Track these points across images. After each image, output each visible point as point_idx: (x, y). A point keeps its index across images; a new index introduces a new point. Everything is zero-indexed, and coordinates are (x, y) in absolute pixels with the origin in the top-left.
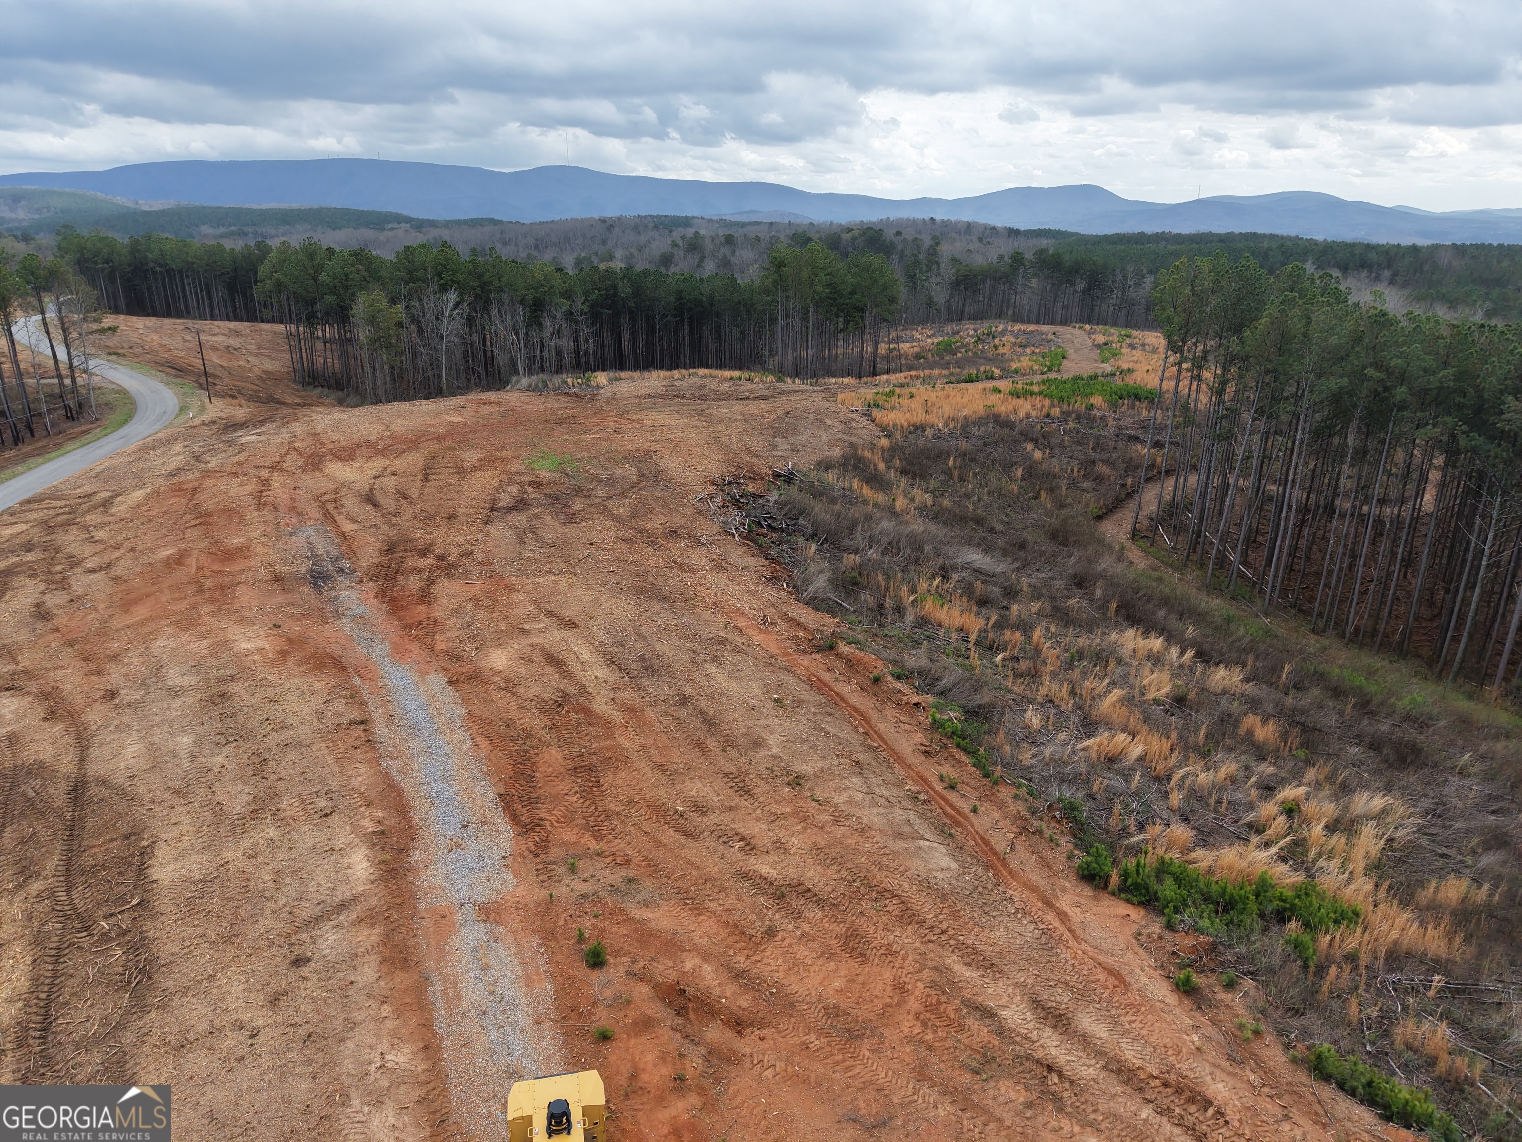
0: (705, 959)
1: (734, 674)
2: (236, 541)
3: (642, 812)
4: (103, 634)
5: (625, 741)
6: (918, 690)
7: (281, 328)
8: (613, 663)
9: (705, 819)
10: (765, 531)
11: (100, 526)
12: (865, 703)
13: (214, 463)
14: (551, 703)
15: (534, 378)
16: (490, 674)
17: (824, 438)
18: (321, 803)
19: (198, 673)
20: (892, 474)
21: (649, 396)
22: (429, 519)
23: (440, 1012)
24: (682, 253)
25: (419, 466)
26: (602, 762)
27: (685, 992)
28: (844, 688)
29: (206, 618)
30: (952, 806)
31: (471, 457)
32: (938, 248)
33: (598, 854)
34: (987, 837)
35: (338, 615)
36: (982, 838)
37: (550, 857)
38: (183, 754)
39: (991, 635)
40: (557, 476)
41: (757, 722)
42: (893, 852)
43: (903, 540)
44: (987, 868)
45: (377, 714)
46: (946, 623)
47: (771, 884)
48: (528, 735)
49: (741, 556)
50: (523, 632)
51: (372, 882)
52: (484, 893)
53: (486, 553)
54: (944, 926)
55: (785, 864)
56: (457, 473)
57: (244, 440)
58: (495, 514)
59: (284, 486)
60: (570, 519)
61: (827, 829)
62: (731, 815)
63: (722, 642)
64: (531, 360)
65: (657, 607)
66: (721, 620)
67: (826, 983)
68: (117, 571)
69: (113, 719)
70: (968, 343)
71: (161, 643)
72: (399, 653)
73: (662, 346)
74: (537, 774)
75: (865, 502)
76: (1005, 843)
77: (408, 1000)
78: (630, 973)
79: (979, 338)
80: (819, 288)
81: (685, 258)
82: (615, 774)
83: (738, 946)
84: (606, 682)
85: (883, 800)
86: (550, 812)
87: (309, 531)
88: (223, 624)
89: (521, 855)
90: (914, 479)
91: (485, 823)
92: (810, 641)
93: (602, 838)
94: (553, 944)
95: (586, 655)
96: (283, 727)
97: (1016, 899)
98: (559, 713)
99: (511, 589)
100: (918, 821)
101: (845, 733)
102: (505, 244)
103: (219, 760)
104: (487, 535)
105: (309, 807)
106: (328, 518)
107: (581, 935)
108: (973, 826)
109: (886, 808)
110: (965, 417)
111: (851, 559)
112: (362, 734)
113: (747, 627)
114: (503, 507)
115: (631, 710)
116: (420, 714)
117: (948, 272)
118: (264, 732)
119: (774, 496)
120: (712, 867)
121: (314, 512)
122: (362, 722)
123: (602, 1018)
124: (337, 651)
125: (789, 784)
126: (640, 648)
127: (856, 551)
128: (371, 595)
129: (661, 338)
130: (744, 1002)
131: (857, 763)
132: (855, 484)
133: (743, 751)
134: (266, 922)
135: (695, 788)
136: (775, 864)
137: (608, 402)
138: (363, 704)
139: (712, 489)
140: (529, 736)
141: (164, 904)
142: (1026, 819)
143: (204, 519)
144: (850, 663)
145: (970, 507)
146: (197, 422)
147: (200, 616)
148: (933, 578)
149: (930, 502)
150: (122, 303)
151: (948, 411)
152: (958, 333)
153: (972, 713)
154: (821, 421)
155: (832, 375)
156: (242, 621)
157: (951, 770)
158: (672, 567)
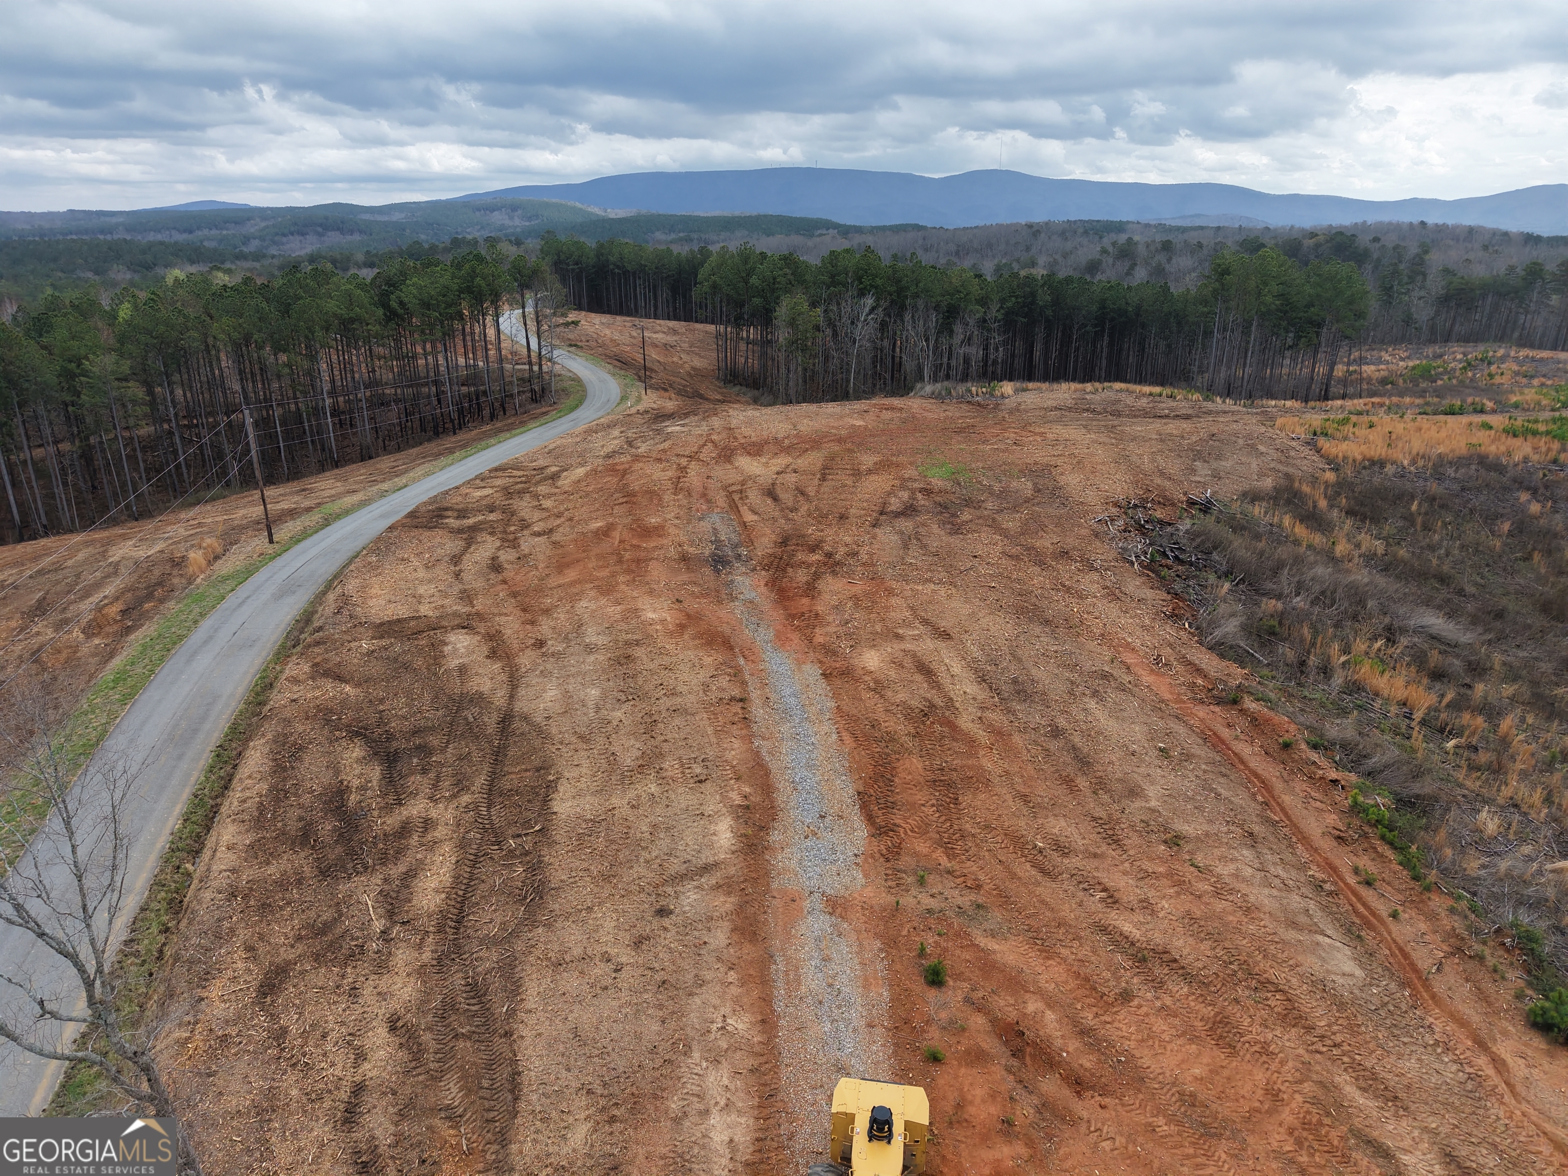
0: (1049, 1006)
1: (1116, 712)
2: (654, 520)
3: (999, 839)
4: (540, 590)
5: (988, 763)
6: (1338, 765)
7: (711, 328)
8: (984, 681)
9: (1066, 861)
10: (1170, 562)
11: (548, 496)
12: (1270, 770)
13: (643, 448)
14: (917, 711)
15: (939, 385)
16: (861, 672)
17: (1254, 466)
18: (698, 769)
19: (611, 634)
20: (1335, 513)
21: (1056, 408)
22: (821, 517)
23: (780, 991)
24: (1110, 261)
25: (819, 465)
26: (962, 780)
27: (1023, 1034)
28: (1245, 749)
29: (623, 587)
30: (1365, 905)
31: (868, 460)
32: (1427, 257)
33: (949, 872)
34: (1408, 949)
35: (733, 599)
36: (1401, 950)
37: (901, 865)
38: (591, 704)
39: (1443, 716)
40: (949, 485)
41: (1136, 769)
42: (1283, 941)
43: (1340, 590)
44: (1403, 985)
45: (755, 695)
46: (1386, 693)
47: (1133, 944)
48: (891, 738)
49: (1138, 587)
50: (898, 637)
51: (733, 853)
52: (834, 886)
53: (871, 555)
54: (1338, 1038)
55: (1150, 926)
56: (853, 475)
57: (670, 430)
58: (884, 517)
59: (698, 474)
60: (957, 530)
61: (1205, 899)
62: (1095, 863)
63: (1106, 676)
64: (937, 368)
65: (1038, 630)
66: (1108, 654)
67: (1183, 1066)
68: (556, 537)
69: (539, 664)
70: (1454, 370)
71: (584, 603)
72: (781, 639)
73: (1076, 357)
74: (896, 780)
75: (1297, 542)
76: (1430, 961)
77: (752, 972)
78: (967, 1000)
79: (1469, 364)
80: (1269, 299)
81: (1113, 265)
82: (974, 794)
83: (1088, 1001)
84: (974, 699)
85: (1277, 882)
86: (905, 819)
87: (715, 518)
88: (635, 594)
89: (872, 857)
90: (1363, 521)
91: (841, 817)
92: (1210, 690)
93: (955, 856)
94: (894, 952)
95: (957, 669)
96: (674, 693)
97: (1437, 1030)
98: (923, 723)
99: (890, 592)
100: (1319, 913)
101: (1241, 799)
102: (926, 250)
103: (619, 714)
104: (874, 537)
105: (687, 771)
106: (734, 507)
107: (923, 949)
108: (1390, 933)
109: (1280, 890)
110: (1440, 455)
111: (1271, 605)
112: (740, 711)
113: (1136, 665)
114: (892, 512)
115: (998, 733)
116: (793, 701)
117: (1435, 285)
118: (657, 696)
119: (1185, 525)
120: (1068, 912)
121: (721, 500)
122: (741, 700)
123: (934, 1038)
124: (727, 630)
125: (1165, 842)
126: (1014, 671)
127: (1279, 597)
128: (762, 583)
129: (1077, 349)
130: (1087, 1062)
131: (1251, 834)
132: (1287, 521)
133: (1116, 797)
134: (639, 869)
135: (1058, 826)
136: (1138, 925)
137: (1011, 413)
138: (744, 683)
139: (1114, 511)
140: (892, 740)
141: (559, 835)
142: (1463, 939)
143: (630, 497)
144: (1255, 722)
145: (1435, 562)
146: (633, 410)
147: (617, 583)
148: (1375, 638)
149: (1380, 550)
150: (585, 301)
151: (1417, 445)
152: (1441, 356)
153: (1404, 803)
154: (1253, 447)
155: (1273, 397)
156: (651, 592)
157: (1369, 863)
158: (1058, 590)
